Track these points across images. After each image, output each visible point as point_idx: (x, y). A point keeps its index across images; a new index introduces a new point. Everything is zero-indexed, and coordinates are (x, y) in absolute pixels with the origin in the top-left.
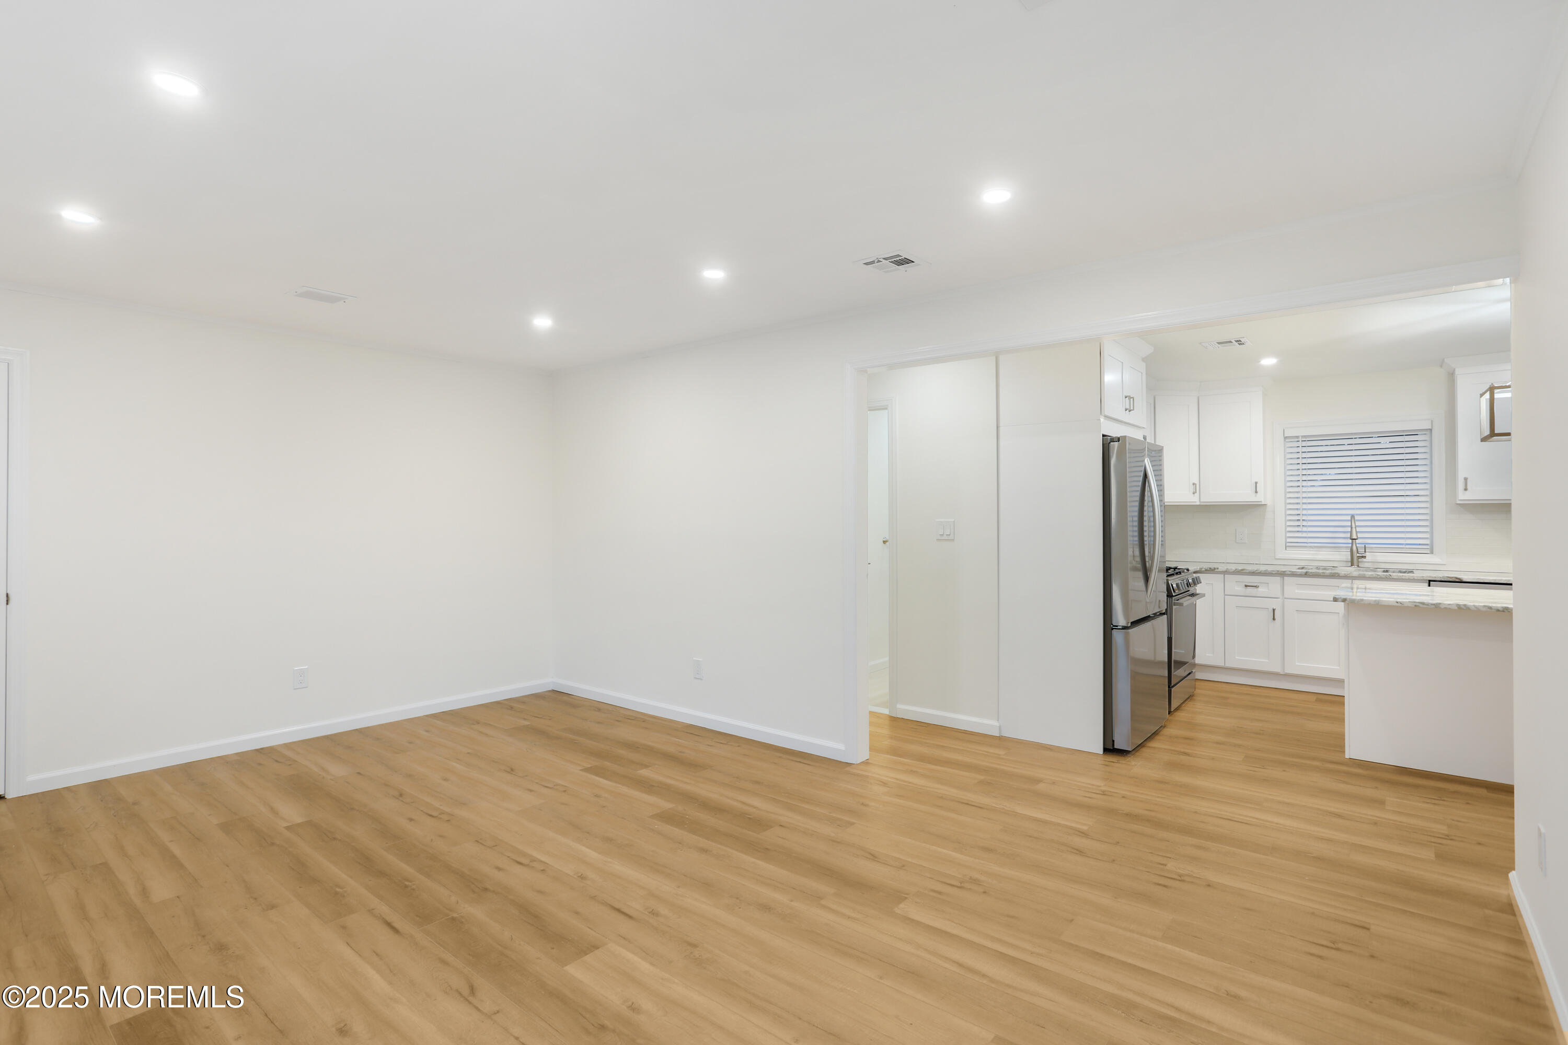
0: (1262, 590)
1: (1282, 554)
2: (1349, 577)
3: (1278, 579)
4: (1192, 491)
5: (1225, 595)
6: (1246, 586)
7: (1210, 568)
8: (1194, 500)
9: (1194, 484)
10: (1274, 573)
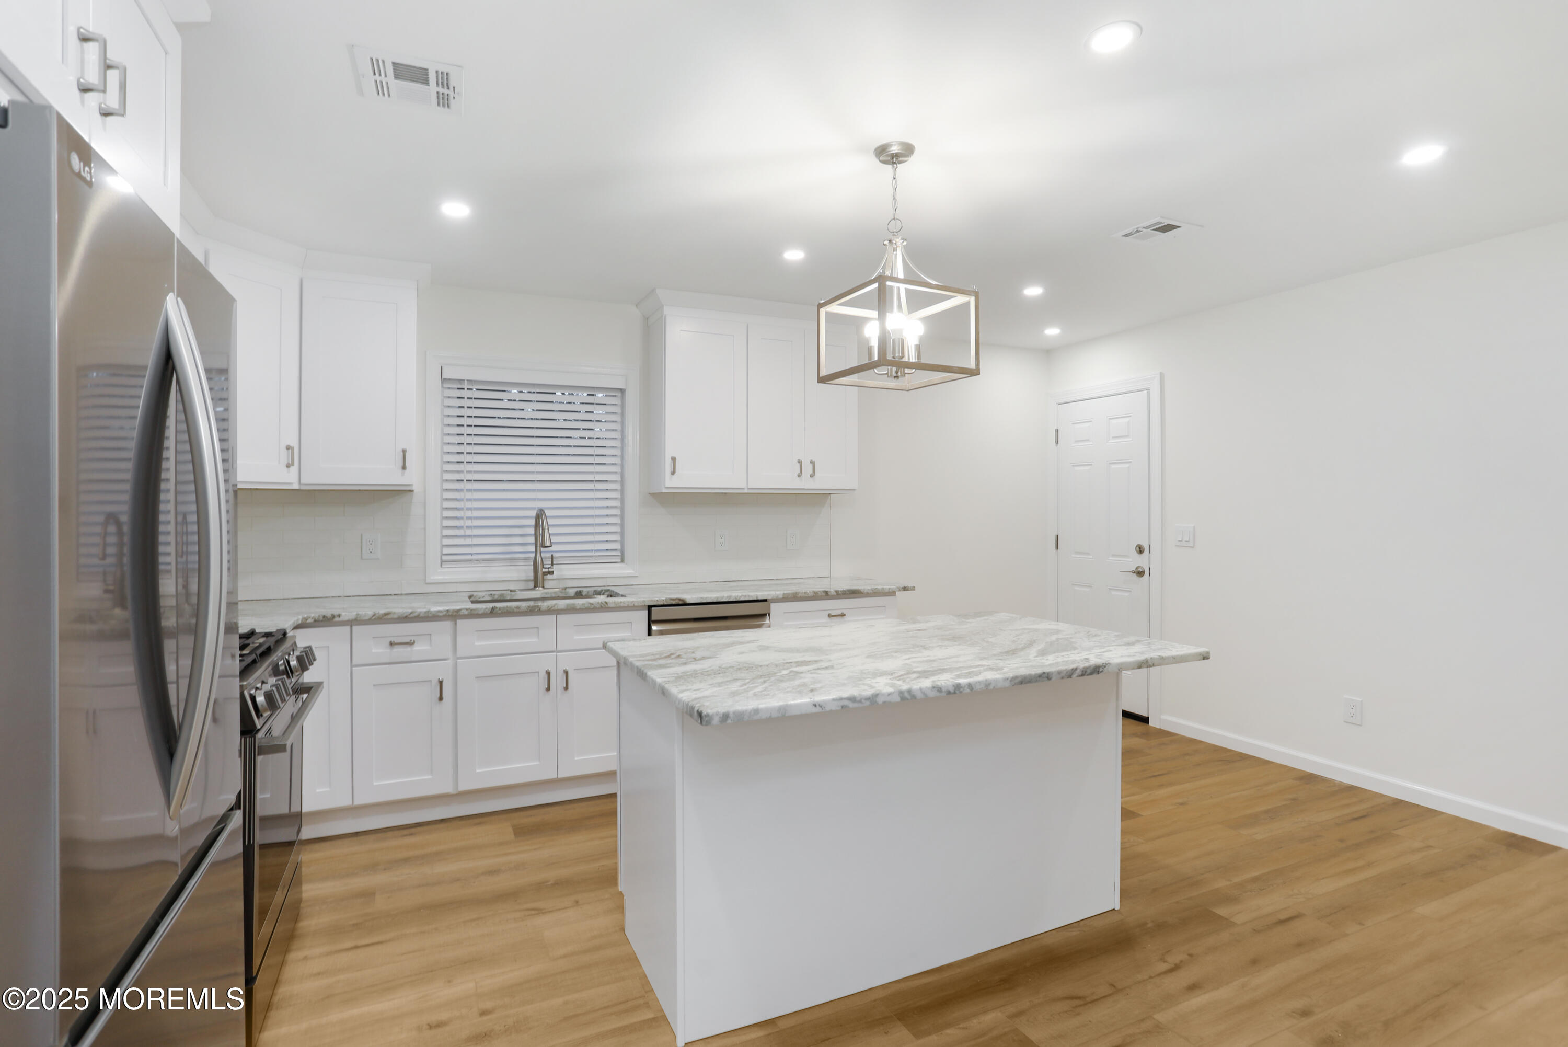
0: (420, 648)
1: (439, 575)
2: (554, 610)
3: (448, 624)
4: (285, 461)
5: (352, 666)
6: (391, 644)
7: (324, 617)
8: (289, 479)
9: (288, 448)
10: (441, 614)
